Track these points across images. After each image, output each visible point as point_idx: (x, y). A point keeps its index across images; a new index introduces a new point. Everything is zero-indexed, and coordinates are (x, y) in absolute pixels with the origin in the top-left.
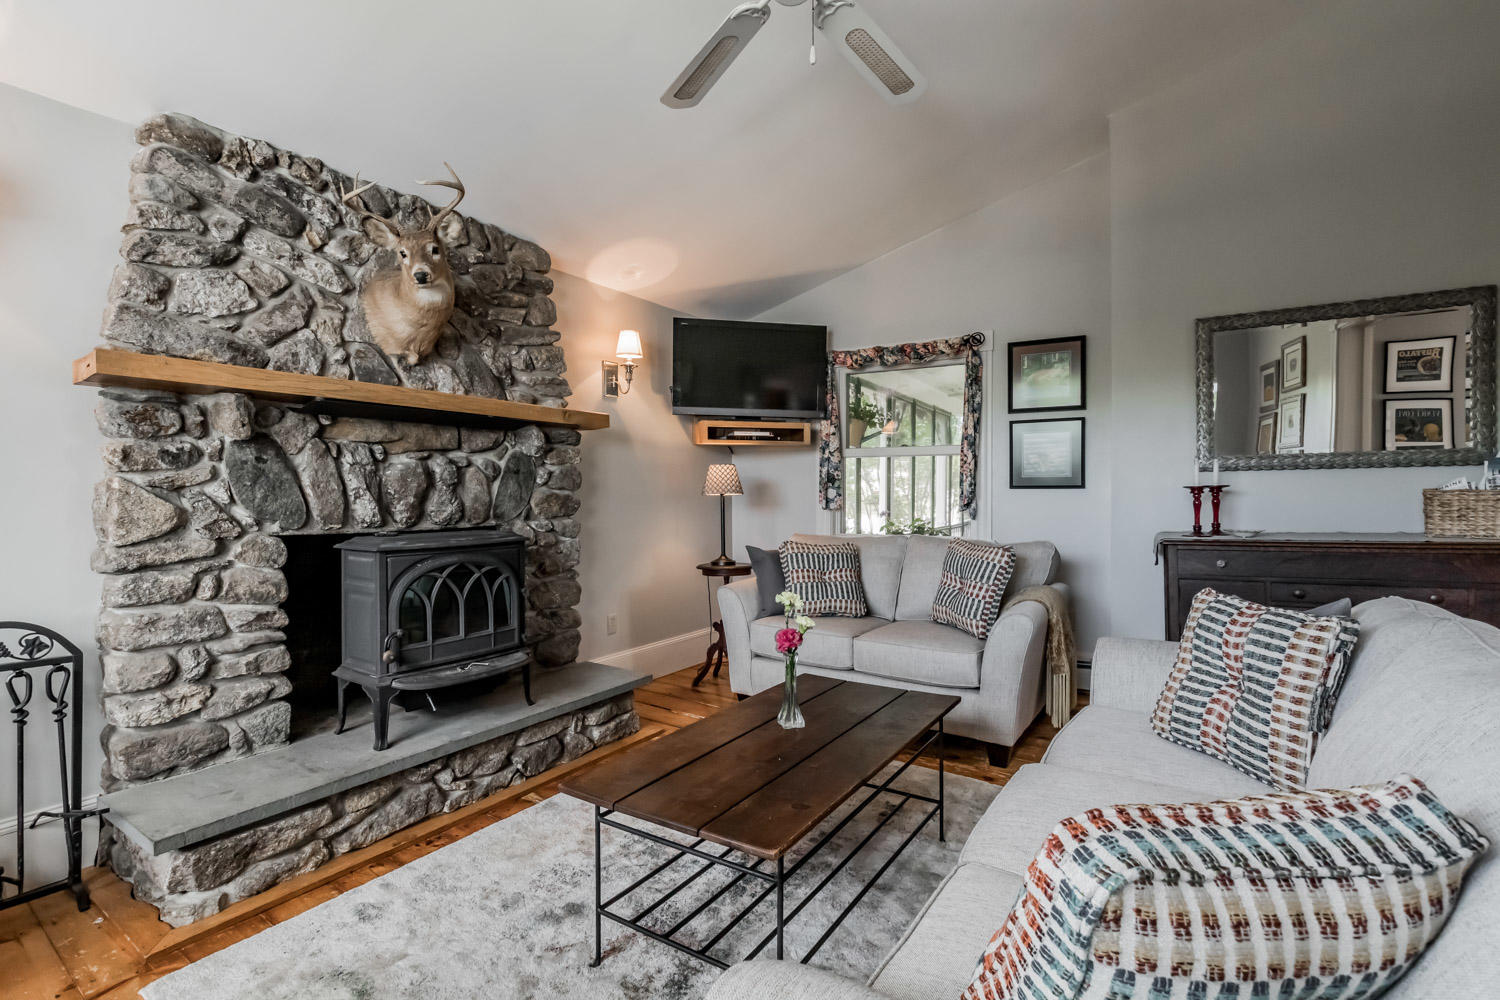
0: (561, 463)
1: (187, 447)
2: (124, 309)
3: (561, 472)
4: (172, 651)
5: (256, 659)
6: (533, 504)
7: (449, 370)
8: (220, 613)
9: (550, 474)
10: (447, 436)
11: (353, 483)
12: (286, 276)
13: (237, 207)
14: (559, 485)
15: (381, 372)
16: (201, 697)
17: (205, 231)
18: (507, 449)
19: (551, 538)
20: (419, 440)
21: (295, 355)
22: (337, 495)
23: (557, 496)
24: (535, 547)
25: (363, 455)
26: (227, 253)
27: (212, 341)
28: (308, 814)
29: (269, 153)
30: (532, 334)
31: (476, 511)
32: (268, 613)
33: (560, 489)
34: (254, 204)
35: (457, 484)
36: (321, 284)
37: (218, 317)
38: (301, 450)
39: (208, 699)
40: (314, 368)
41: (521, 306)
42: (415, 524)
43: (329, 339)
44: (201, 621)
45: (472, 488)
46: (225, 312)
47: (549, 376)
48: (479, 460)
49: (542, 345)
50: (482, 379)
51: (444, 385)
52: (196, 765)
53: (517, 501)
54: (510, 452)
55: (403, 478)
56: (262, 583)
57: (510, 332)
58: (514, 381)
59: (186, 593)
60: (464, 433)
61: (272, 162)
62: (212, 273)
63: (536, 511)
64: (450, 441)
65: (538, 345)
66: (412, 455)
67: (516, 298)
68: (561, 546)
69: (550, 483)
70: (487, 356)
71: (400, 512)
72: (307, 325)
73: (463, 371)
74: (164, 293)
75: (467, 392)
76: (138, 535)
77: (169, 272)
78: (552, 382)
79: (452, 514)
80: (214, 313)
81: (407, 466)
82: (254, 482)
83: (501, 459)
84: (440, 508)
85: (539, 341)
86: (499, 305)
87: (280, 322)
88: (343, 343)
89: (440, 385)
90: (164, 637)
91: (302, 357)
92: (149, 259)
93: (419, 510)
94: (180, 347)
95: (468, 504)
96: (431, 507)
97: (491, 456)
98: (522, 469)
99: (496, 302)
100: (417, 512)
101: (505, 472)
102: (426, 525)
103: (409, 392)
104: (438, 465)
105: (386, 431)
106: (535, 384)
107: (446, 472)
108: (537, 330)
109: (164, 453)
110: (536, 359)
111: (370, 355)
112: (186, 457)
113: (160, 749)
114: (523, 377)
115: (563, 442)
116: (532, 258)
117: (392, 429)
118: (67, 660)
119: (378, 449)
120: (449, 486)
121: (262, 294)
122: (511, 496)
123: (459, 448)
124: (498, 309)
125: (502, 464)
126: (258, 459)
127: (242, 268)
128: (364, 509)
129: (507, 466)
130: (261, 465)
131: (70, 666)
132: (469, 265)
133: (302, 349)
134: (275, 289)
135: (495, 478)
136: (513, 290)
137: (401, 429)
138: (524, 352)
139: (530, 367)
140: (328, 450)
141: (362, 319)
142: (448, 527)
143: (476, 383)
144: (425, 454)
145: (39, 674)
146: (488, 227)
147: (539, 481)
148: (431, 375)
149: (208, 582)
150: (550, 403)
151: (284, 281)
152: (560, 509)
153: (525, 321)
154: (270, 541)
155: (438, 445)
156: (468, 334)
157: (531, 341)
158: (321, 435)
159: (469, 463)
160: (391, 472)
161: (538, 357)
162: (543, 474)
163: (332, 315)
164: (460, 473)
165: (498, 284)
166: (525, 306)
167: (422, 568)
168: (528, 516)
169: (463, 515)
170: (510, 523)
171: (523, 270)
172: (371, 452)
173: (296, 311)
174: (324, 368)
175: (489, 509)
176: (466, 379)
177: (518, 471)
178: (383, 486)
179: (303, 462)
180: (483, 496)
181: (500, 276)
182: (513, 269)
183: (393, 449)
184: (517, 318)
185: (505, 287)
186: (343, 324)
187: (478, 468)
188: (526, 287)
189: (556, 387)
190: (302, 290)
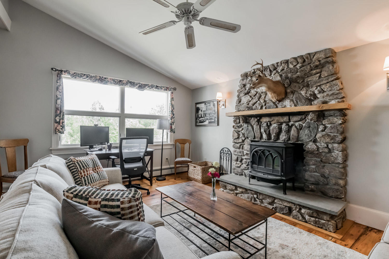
0: (331, 123)
1: (240, 125)
2: (236, 105)
3: (331, 127)
4: (238, 156)
5: (246, 161)
6: (317, 137)
7: (290, 100)
8: (243, 152)
9: (325, 128)
10: (286, 119)
11: (262, 130)
12: (256, 92)
13: (248, 83)
14: (329, 131)
15: (272, 106)
16: (240, 164)
17: (246, 89)
18: (306, 120)
20: (277, 120)
21: (256, 106)
22: (259, 133)
23: (329, 136)
24: (317, 152)
25: (265, 125)
26: (248, 91)
27: (245, 107)
28: (231, 186)
30: (323, 80)
31: (294, 139)
32: (248, 154)
33: (331, 133)
34: (250, 82)
35: (288, 131)
36: (261, 91)
37: (246, 103)
38: (254, 125)
39: (241, 165)
40: (259, 108)
41: (317, 73)
42: (276, 141)
43: (262, 101)
44: (240, 152)
45: (293, 132)
46: (247, 102)
47: (330, 93)
48: (297, 124)
49: (328, 83)
50: (300, 101)
52: (240, 175)
53: (309, 136)
55: (273, 130)
56: (248, 148)
57: (312, 83)
58: (316, 98)
59: (239, 147)
60: (291, 117)
62: (245, 96)
63: (318, 140)
64: (286, 120)
65: (326, 83)
66: (276, 124)
67: (314, 72)
68: (333, 154)
69: (326, 131)
70: (303, 93)
71: (273, 137)
72: (259, 100)
73: (294, 99)
74: (240, 102)
75: (295, 106)
76: (234, 138)
77: (241, 98)
78: (333, 94)
79: (285, 139)
80: (246, 102)
81: (275, 126)
82: (247, 130)
83: (304, 123)
84: (283, 137)
86: (308, 77)
87: (254, 101)
88: (265, 101)
89: (287, 105)
90: (236, 154)
91: (258, 106)
92: (239, 97)
94: (242, 109)
95: (291, 136)
96: (281, 137)
97: (300, 123)
98: (311, 126)
99: (306, 76)
100: (276, 137)
101: (304, 127)
102: (279, 141)
103: (280, 110)
104: (284, 126)
105: (269, 119)
106: (323, 97)
107: (285, 128)
108: (324, 79)
109: (237, 126)
110: (324, 88)
111: (270, 103)
112: (240, 127)
113: (236, 170)
114: (319, 96)
115: (332, 116)
116: (323, 55)
117: (271, 118)
118: (230, 154)
119: (269, 123)
120: (285, 131)
121: (253, 96)
122: (306, 134)
123: (290, 121)
124: (307, 78)
125: (304, 125)
126: (248, 126)
127: (250, 94)
128: (265, 136)
129: (305, 126)
130: (248, 127)
131: (230, 155)
132: (298, 69)
133: (257, 105)
134: (254, 95)
135: (301, 129)
136: (314, 69)
137: (273, 118)
138: (319, 88)
139: (322, 91)
140: (259, 124)
142: (284, 142)
143: (298, 102)
144: (279, 124)
145: (228, 155)
146: (304, 55)
147: (320, 130)
148: (284, 104)
149: (241, 147)
150: (333, 102)
151: (255, 93)
152: (331, 140)
153: (320, 77)
154: (249, 141)
155: (282, 121)
156: (296, 89)
157: (322, 83)
158: (259, 121)
159: (292, 125)
160: (271, 128)
161: (325, 87)
162: (321, 128)
163: (263, 96)
164: (290, 128)
165: (308, 71)
166: (321, 72)
167: (257, 149)
168: (315, 141)
169: (289, 139)
170: (307, 143)
171: (319, 61)
172: (267, 124)
173: (257, 98)
174: (262, 108)
175: (298, 138)
176: (295, 102)
177: (309, 127)
178: (269, 131)
179: (255, 126)
180: (296, 135)
181: (309, 67)
182: (314, 63)
183: (272, 123)
184: (315, 78)
185: (312, 70)
186: (265, 97)
187: (296, 127)
188: (321, 66)
189: (335, 97)
190: (259, 93)
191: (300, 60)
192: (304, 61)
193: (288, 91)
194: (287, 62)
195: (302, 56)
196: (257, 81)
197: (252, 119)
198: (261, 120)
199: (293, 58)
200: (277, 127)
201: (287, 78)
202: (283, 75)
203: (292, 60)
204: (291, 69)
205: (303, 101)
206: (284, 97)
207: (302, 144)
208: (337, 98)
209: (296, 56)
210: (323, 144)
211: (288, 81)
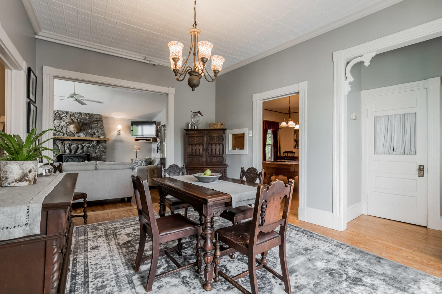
0: (102, 145)
3: (102, 147)
7: (82, 133)
10: (81, 142)
11: (66, 148)
15: (71, 135)
19: (100, 156)
20: (76, 143)
22: (64, 150)
24: (96, 157)
25: (68, 145)
29: (57, 111)
30: (98, 127)
31: (85, 152)
33: (102, 149)
35: (82, 148)
40: (62, 135)
41: (96, 124)
43: (64, 131)
45: (85, 149)
47: (101, 133)
50: (88, 134)
51: (82, 136)
53: (93, 151)
54: (92, 144)
55: (73, 148)
57: (94, 127)
58: (95, 134)
60: (84, 142)
61: (58, 112)
63: (97, 152)
67: (95, 123)
68: (102, 157)
69: (100, 148)
70: (90, 131)
71: (73, 152)
73: (85, 133)
75: (86, 137)
78: (102, 134)
79: (81, 152)
81: (74, 146)
84: (79, 151)
85: (100, 128)
88: (66, 131)
93: (76, 151)
95: (84, 151)
96: (78, 151)
97: (89, 145)
102: (77, 154)
103: (76, 137)
104: (79, 146)
106: (98, 134)
114: (96, 133)
115: (102, 143)
116: (98, 117)
119: (70, 144)
120: (80, 149)
121: (56, 127)
123: (83, 143)
124: (92, 125)
125: (91, 146)
128: (67, 151)
132: (87, 119)
133: (61, 133)
135: (89, 148)
136: (95, 122)
137: (73, 142)
138: (97, 130)
139: (98, 132)
140: (63, 144)
141: (69, 128)
142: (80, 154)
144: (77, 145)
148: (80, 134)
150: (102, 137)
151: (59, 125)
152: (102, 152)
153: (97, 125)
155: (79, 143)
156: (86, 129)
157: (98, 128)
158: (62, 143)
159: (85, 146)
160: (72, 147)
161: (99, 131)
162: (98, 147)
163: (65, 128)
164: (83, 147)
165: (92, 121)
166: (97, 124)
167: (69, 158)
168: (96, 153)
169: (83, 152)
170: (92, 154)
171: (97, 119)
172: (69, 144)
173: (60, 128)
174: (64, 135)
175: (88, 152)
176: (85, 134)
177: (93, 147)
178: (70, 148)
179: (59, 146)
180: (87, 150)
181: (92, 120)
182: (95, 119)
183: (72, 144)
184: (95, 125)
185: (93, 121)
186: (66, 129)
187: (86, 146)
188: (97, 121)
189: (103, 135)
190: (61, 126)
191: (87, 115)
192: (90, 116)
193: (82, 129)
194: (81, 114)
195: (89, 114)
196: (71, 122)
197: (58, 141)
198: (64, 142)
199: (85, 113)
200: (76, 147)
201: (81, 122)
202: (78, 120)
203: (84, 114)
204: (83, 118)
205: (90, 135)
206: (79, 131)
207: (90, 154)
208: (104, 136)
209: (86, 112)
210: (99, 154)
211: (81, 123)
